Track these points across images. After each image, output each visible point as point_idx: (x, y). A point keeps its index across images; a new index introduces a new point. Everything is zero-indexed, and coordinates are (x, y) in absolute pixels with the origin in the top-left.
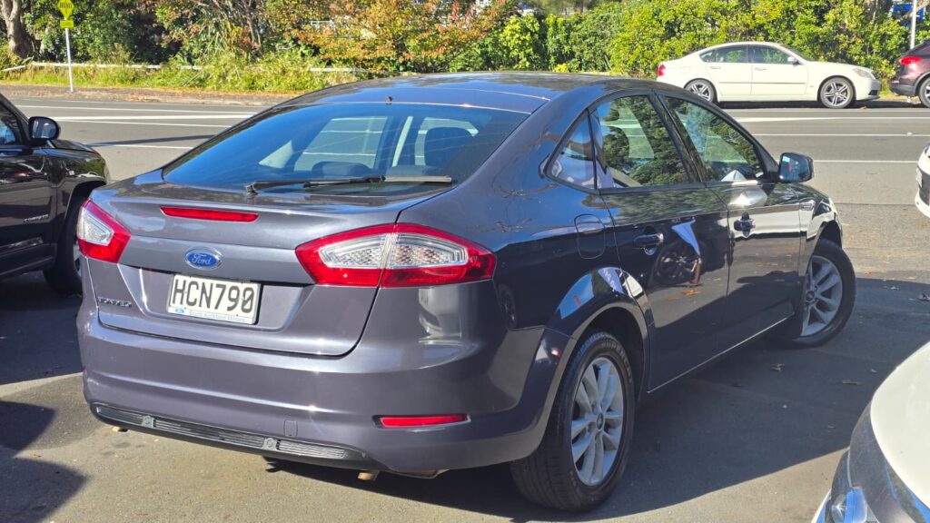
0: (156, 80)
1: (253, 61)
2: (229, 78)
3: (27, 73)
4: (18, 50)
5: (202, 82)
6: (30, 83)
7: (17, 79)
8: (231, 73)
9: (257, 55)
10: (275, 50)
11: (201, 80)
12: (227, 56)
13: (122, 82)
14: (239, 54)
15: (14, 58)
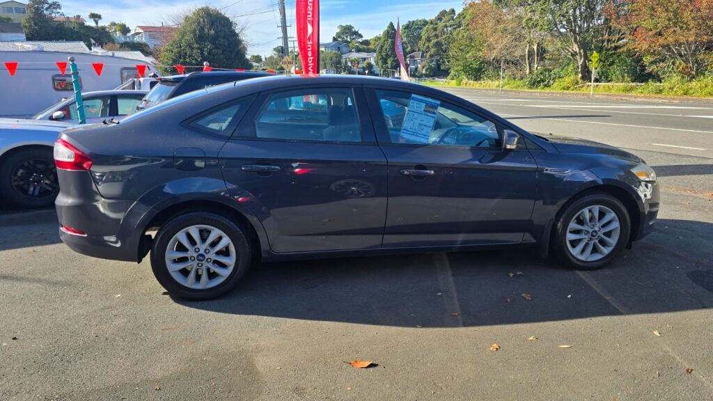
0: (640, 90)
1: (690, 81)
2: (675, 89)
3: (584, 88)
4: (583, 78)
5: (660, 91)
6: (585, 92)
7: (580, 90)
8: (677, 86)
9: (693, 77)
10: (704, 75)
11: (660, 90)
12: (676, 78)
13: (623, 91)
14: (683, 77)
15: (580, 81)
